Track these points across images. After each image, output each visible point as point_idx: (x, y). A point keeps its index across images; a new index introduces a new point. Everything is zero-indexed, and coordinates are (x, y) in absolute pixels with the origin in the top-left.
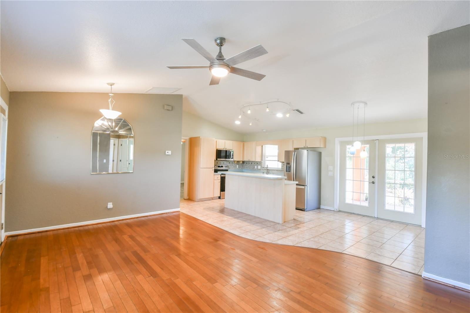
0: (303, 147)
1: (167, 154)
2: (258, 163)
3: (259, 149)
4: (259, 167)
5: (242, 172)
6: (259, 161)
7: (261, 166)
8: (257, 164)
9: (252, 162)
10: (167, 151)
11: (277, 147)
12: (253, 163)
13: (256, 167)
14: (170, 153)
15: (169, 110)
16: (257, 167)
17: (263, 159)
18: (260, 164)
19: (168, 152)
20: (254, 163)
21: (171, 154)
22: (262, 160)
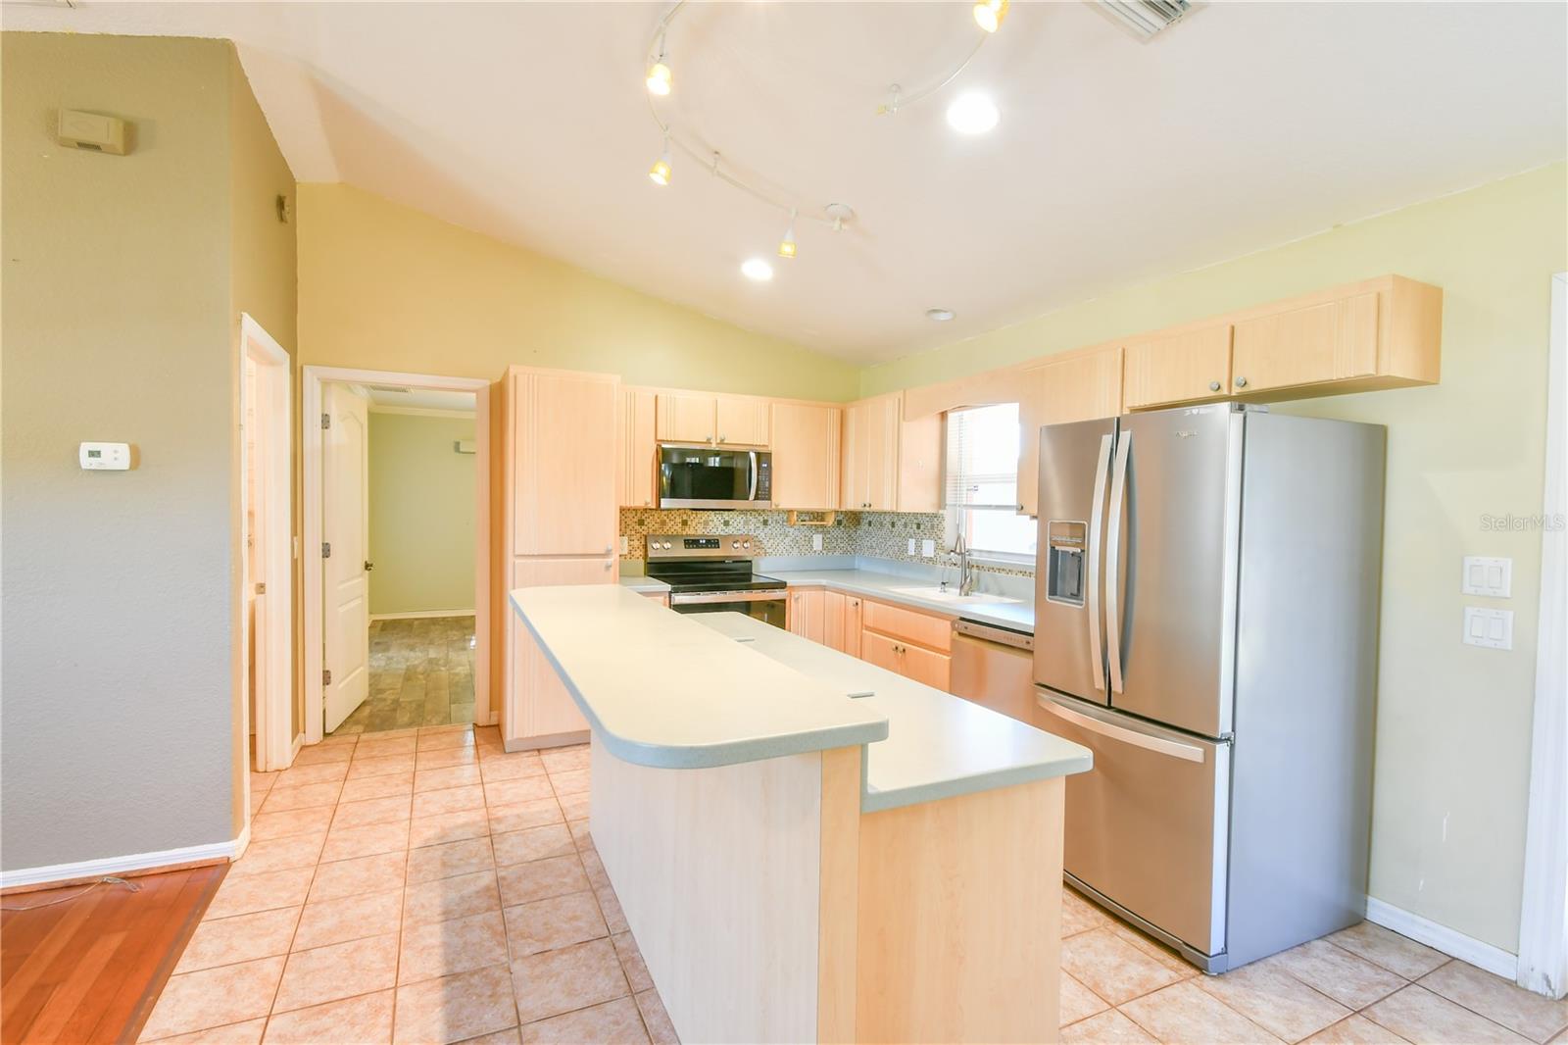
0: (1212, 394)
1: (86, 462)
2: (924, 524)
3: (920, 436)
4: (928, 548)
5: (849, 571)
6: (930, 510)
7: (937, 539)
8: (918, 527)
9: (894, 519)
10: (85, 447)
11: (1013, 409)
12: (899, 524)
13: (912, 543)
14: (116, 455)
15: (96, 148)
16: (919, 547)
17: (949, 500)
18: (932, 527)
19: (93, 454)
20: (905, 525)
21: (126, 466)
22: (941, 503)
